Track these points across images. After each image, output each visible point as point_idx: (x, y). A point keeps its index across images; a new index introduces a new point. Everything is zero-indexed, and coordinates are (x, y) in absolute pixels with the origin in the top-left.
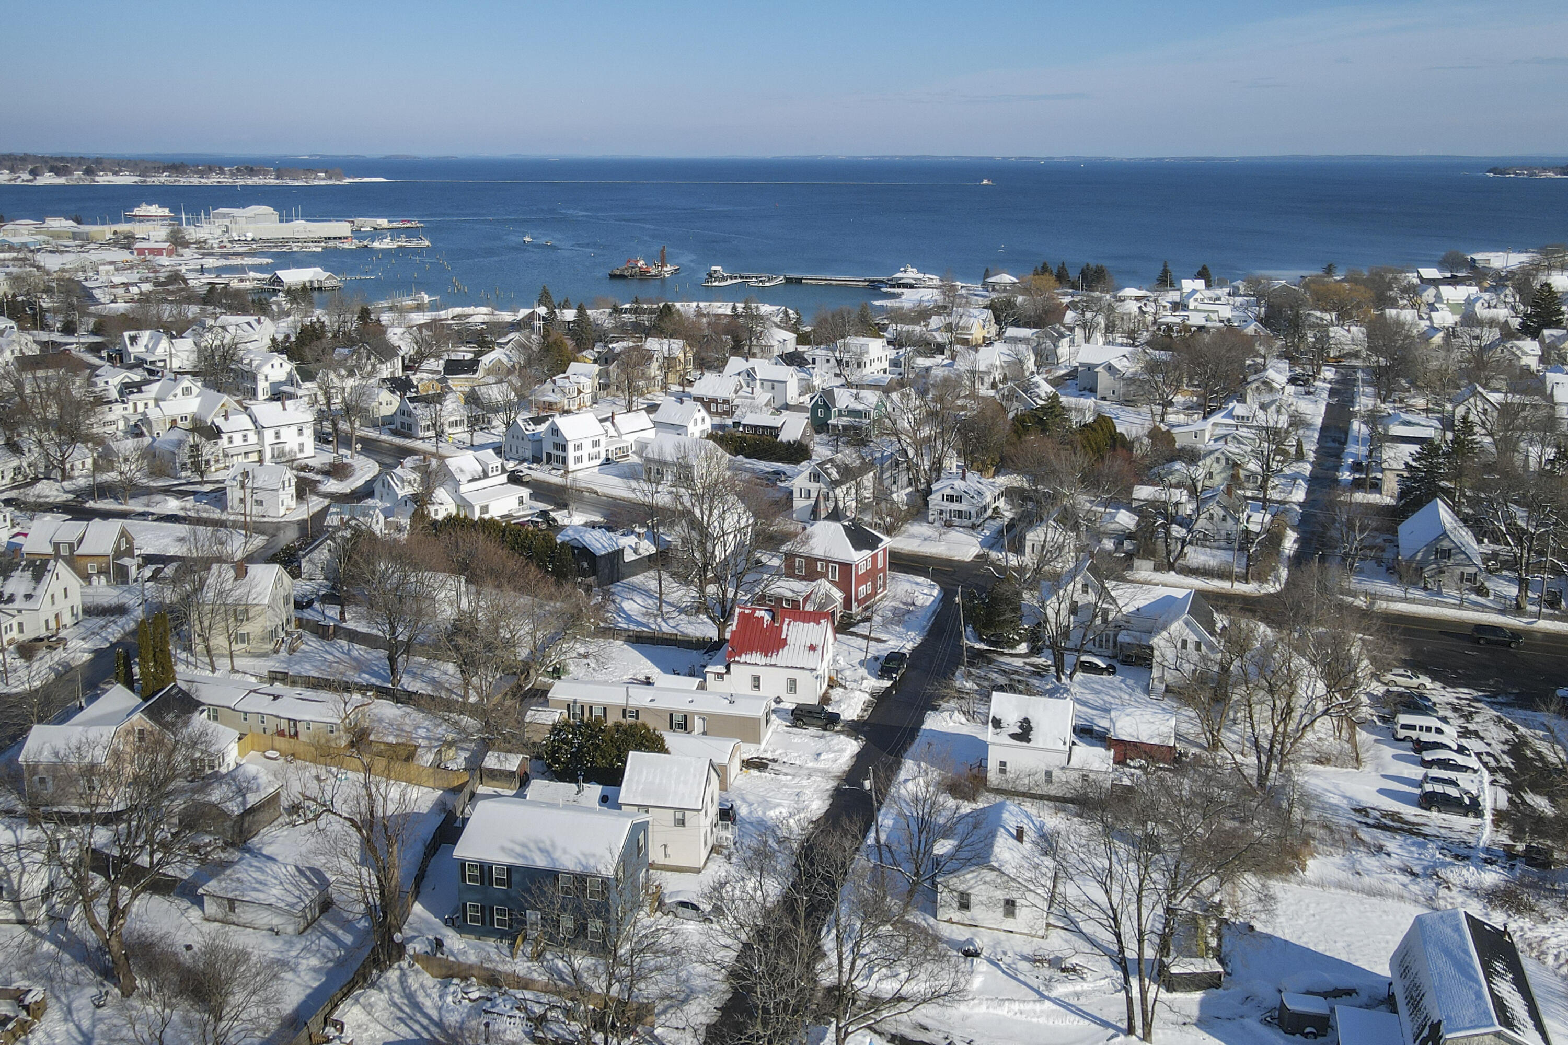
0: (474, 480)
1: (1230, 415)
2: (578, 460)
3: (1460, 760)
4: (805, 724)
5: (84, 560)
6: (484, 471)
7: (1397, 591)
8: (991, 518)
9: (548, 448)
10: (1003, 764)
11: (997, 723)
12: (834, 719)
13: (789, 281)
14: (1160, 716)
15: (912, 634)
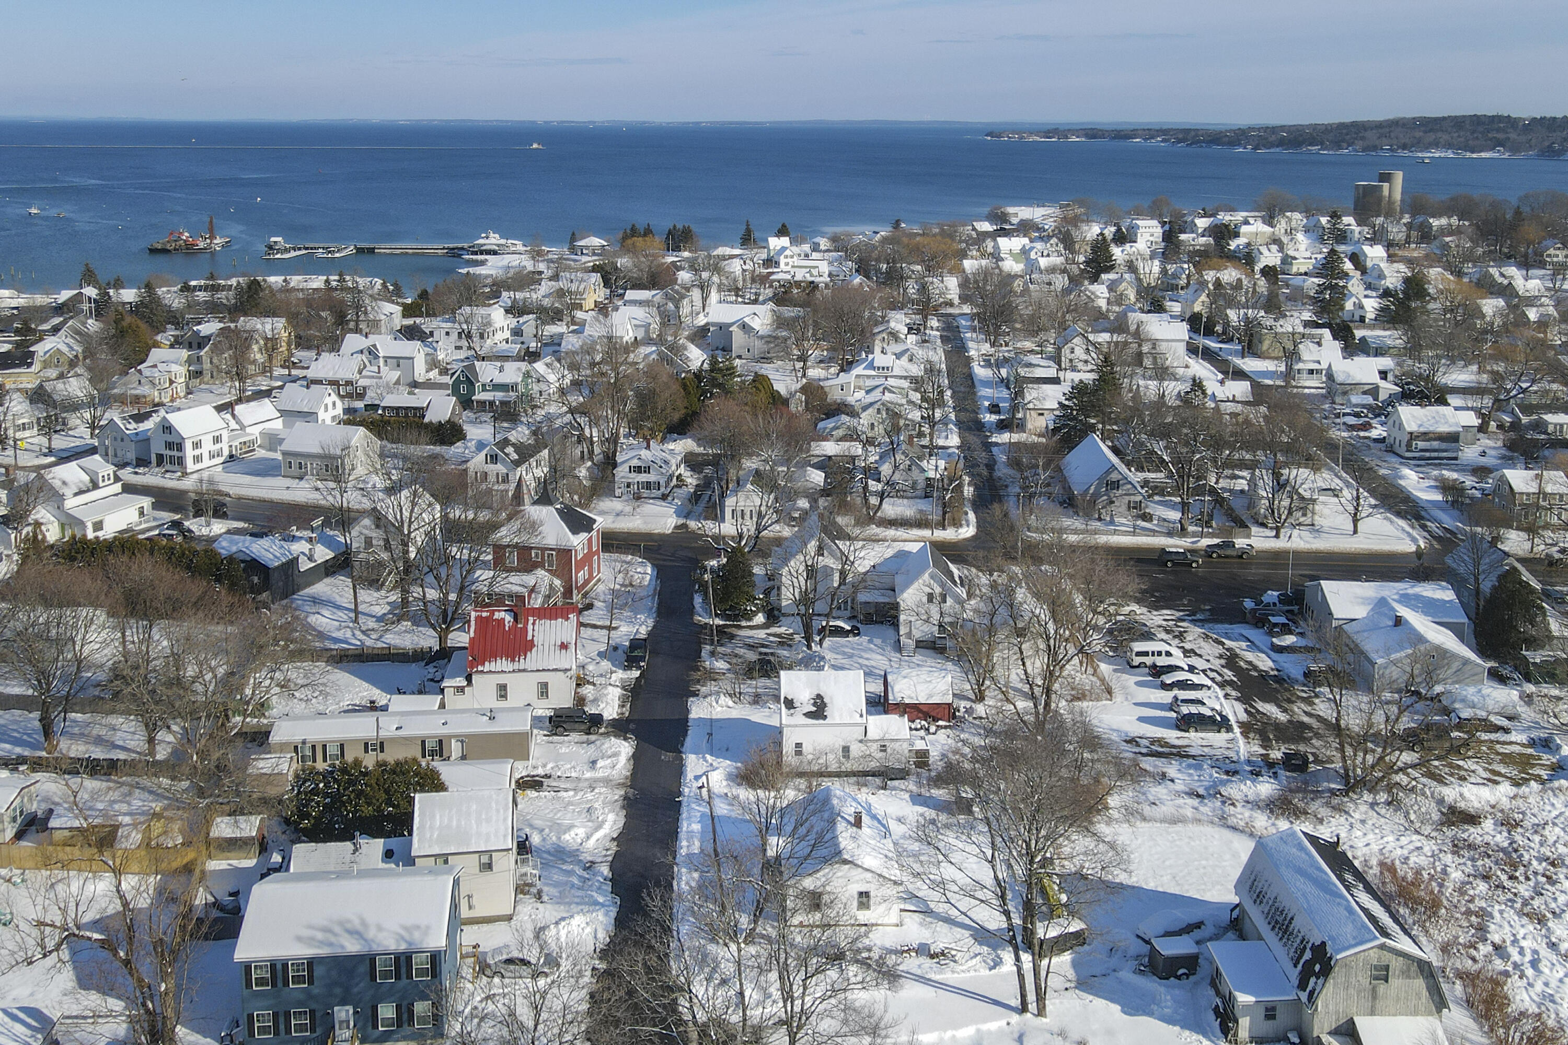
0: (81, 492)
1: (871, 366)
2: (198, 459)
3: (1196, 679)
4: (566, 730)
6: (92, 481)
7: (1078, 524)
8: (677, 486)
9: (157, 447)
10: (798, 745)
11: (790, 704)
12: (596, 720)
13: (360, 251)
14: (936, 674)
15: (642, 617)
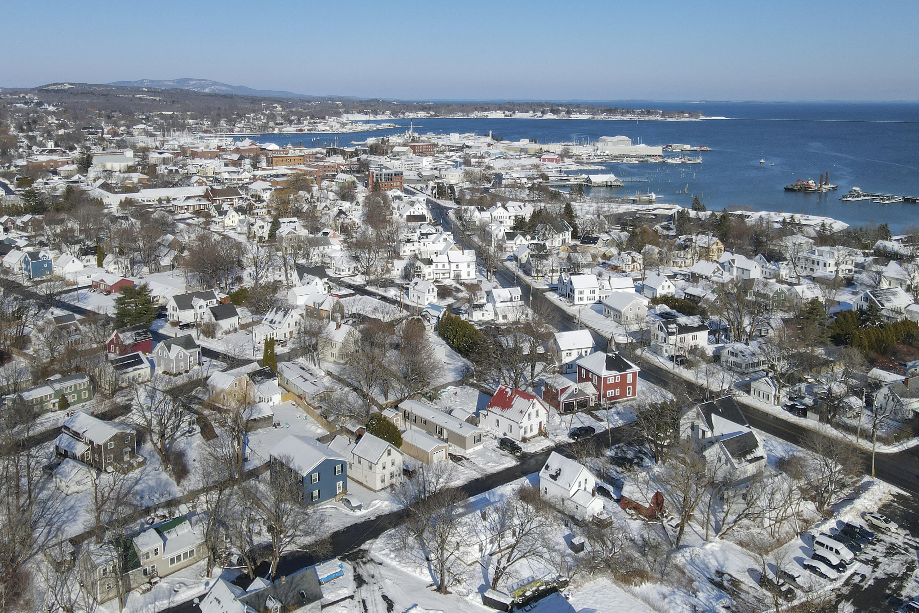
2: (581, 299)
3: (824, 570)
5: (322, 312)
6: (511, 298)
9: (569, 291)
11: (547, 468)
12: (518, 450)
13: (906, 200)
15: (620, 422)
